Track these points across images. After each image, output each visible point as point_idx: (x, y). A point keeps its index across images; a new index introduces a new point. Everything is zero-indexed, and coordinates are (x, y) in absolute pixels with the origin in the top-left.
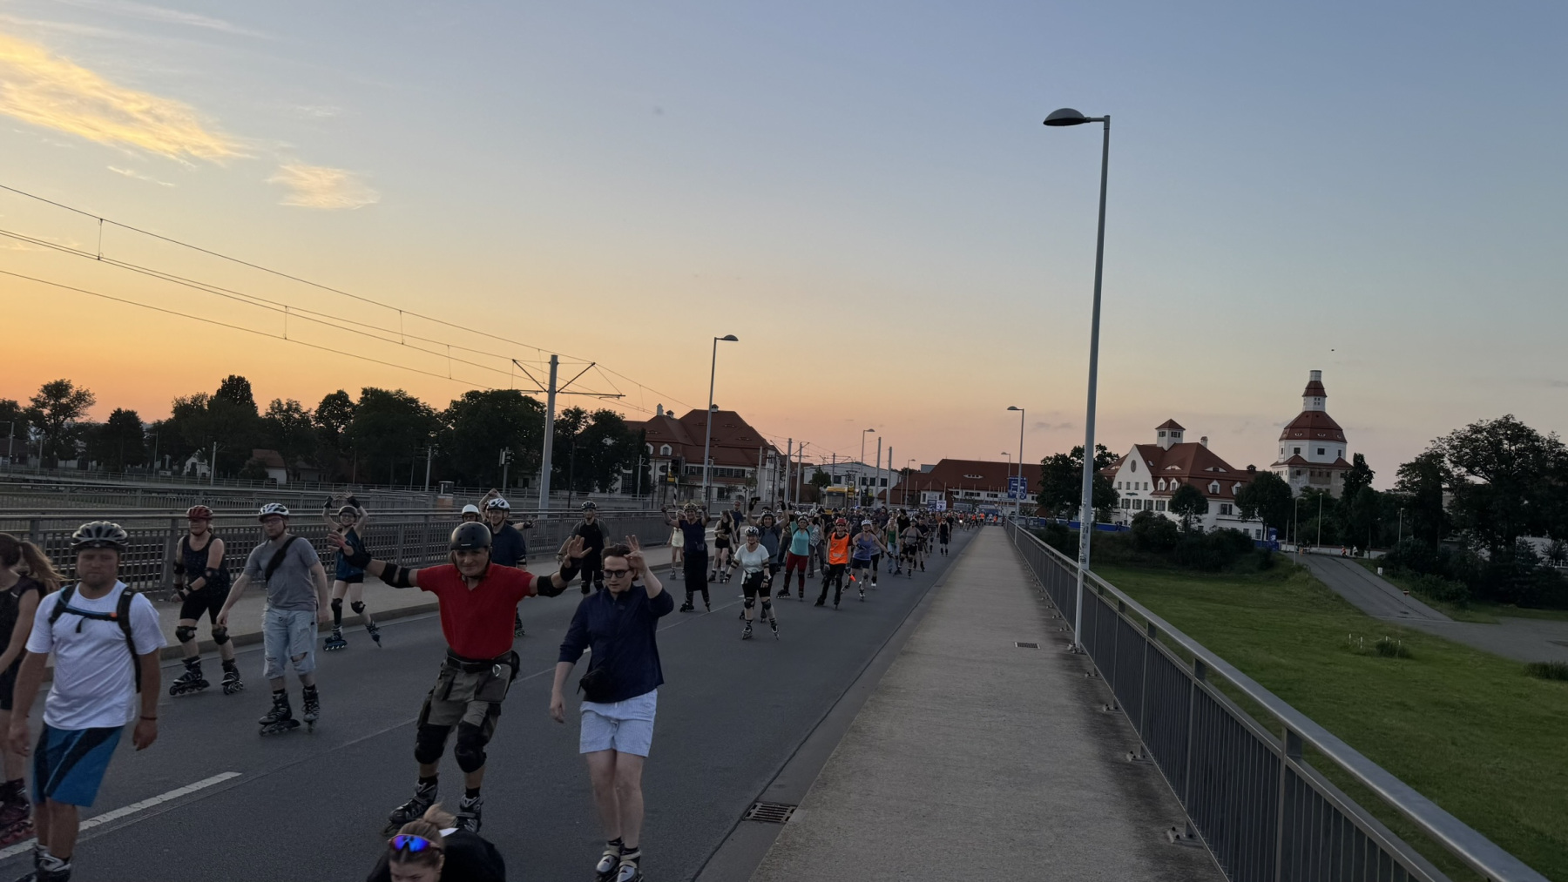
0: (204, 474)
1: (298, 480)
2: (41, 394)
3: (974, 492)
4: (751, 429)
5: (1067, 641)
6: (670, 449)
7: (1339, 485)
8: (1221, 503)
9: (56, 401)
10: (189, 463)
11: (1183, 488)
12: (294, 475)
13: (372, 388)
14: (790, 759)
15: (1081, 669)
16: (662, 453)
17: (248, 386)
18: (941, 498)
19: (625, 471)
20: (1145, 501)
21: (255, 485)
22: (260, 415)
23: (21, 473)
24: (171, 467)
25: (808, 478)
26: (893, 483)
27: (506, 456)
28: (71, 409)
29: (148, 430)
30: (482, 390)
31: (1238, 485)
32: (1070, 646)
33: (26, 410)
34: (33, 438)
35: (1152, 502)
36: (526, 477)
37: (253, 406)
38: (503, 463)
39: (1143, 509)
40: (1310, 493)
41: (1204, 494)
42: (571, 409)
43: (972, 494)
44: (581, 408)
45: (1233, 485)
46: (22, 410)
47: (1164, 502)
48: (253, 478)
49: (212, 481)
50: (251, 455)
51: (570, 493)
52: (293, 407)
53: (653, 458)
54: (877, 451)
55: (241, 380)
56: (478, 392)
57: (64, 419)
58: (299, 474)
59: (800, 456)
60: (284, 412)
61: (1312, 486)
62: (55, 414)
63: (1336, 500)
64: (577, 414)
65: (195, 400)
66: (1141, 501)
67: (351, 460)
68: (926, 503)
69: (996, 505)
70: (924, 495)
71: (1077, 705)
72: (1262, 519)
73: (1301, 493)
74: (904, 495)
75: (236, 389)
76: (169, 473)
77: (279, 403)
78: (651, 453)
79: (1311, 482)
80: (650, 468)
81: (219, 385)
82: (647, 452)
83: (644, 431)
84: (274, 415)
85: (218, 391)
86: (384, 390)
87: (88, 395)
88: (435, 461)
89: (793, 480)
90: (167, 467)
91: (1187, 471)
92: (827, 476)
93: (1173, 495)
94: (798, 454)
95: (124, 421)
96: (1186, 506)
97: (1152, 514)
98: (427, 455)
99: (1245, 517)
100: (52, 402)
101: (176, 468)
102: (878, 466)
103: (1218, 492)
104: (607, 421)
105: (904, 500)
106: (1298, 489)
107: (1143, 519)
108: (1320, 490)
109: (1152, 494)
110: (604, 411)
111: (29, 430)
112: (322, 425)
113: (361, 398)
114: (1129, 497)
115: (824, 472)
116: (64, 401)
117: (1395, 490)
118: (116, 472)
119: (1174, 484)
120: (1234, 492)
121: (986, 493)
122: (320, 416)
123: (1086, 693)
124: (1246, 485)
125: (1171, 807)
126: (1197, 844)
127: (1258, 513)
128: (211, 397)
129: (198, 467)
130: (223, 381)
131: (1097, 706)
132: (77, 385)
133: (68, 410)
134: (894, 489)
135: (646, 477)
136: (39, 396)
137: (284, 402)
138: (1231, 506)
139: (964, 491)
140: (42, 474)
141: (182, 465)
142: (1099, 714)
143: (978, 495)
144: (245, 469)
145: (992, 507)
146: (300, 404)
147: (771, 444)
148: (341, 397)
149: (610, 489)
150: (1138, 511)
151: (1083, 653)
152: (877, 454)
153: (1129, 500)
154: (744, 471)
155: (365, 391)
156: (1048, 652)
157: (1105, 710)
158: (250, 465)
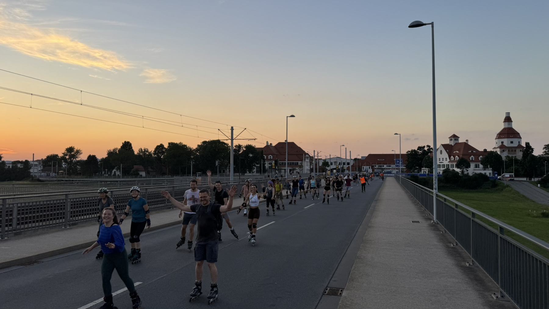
0: (118, 175)
1: (149, 175)
2: (65, 151)
3: (382, 165)
4: (300, 148)
5: (431, 219)
6: (272, 157)
7: (519, 154)
8: (475, 164)
9: (70, 153)
10: (113, 171)
11: (461, 159)
12: (148, 173)
13: (171, 142)
14: (336, 270)
15: (438, 230)
16: (269, 158)
17: (131, 144)
18: (369, 168)
19: (257, 165)
20: (446, 165)
21: (136, 177)
22: (135, 154)
23: (61, 178)
24: (107, 173)
25: (321, 164)
26: (352, 164)
27: (218, 163)
28: (75, 156)
29: (100, 161)
30: (207, 140)
31: (481, 157)
32: (432, 221)
33: (61, 157)
34: (64, 166)
35: (449, 165)
36: (224, 169)
37: (133, 151)
38: (217, 165)
39: (446, 168)
40: (509, 158)
41: (468, 161)
42: (237, 145)
43: (381, 166)
44: (241, 144)
45: (479, 157)
46: (60, 157)
47: (454, 164)
48: (135, 175)
49: (121, 177)
50: (133, 167)
51: (240, 174)
52: (146, 151)
53: (267, 160)
54: (345, 153)
55: (128, 142)
56: (206, 141)
57: (73, 159)
58: (149, 173)
59: (318, 156)
60: (143, 152)
61: (509, 155)
62: (70, 158)
63: (519, 160)
64: (239, 147)
65: (114, 150)
66: (445, 165)
67: (166, 167)
68: (364, 170)
69: (391, 170)
70: (363, 167)
71: (441, 244)
72: (491, 169)
73: (505, 158)
74: (356, 168)
75: (127, 146)
76: (107, 175)
77: (141, 149)
78: (265, 158)
79: (509, 154)
80: (265, 164)
81: (121, 145)
82: (264, 158)
83: (262, 151)
84: (140, 153)
85: (121, 147)
86: (175, 143)
87: (80, 151)
88: (194, 166)
89: (316, 165)
90: (106, 173)
91: (462, 152)
92: (328, 163)
93: (457, 162)
94: (317, 156)
95: (92, 159)
96: (462, 166)
97: (449, 169)
98: (191, 164)
99: (485, 168)
100: (69, 154)
101: (109, 173)
102: (346, 158)
103: (474, 160)
104: (249, 148)
105: (356, 170)
106: (504, 157)
107: (446, 171)
108: (512, 157)
109: (449, 162)
110: (248, 145)
111: (62, 163)
112: (156, 156)
113: (168, 146)
114: (440, 164)
115: (327, 161)
116: (73, 153)
117: (542, 155)
118: (90, 176)
119: (457, 158)
120: (480, 159)
121: (386, 165)
122: (155, 153)
123: (443, 239)
124: (484, 156)
125: (490, 284)
126: (505, 300)
127: (490, 167)
128: (119, 149)
129: (116, 173)
130: (123, 143)
131: (449, 244)
132: (76, 148)
133: (74, 156)
134: (352, 166)
135: (264, 167)
136: (65, 152)
137: (143, 149)
138: (479, 165)
139: (378, 165)
140: (67, 178)
141: (111, 172)
142: (450, 247)
143: (383, 166)
144: (132, 172)
145: (389, 170)
146: (148, 149)
147: (307, 152)
148: (161, 146)
149: (252, 172)
150: (444, 169)
151: (438, 224)
152: (345, 154)
153: (440, 165)
154: (298, 163)
155: (169, 144)
156: (424, 224)
157: (452, 246)
158: (133, 171)
